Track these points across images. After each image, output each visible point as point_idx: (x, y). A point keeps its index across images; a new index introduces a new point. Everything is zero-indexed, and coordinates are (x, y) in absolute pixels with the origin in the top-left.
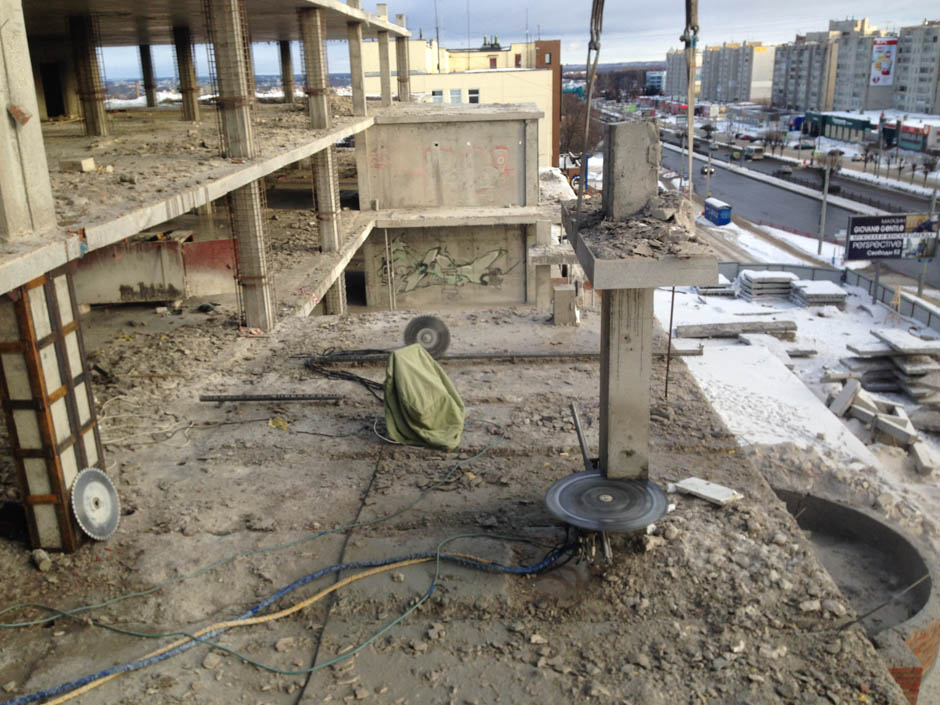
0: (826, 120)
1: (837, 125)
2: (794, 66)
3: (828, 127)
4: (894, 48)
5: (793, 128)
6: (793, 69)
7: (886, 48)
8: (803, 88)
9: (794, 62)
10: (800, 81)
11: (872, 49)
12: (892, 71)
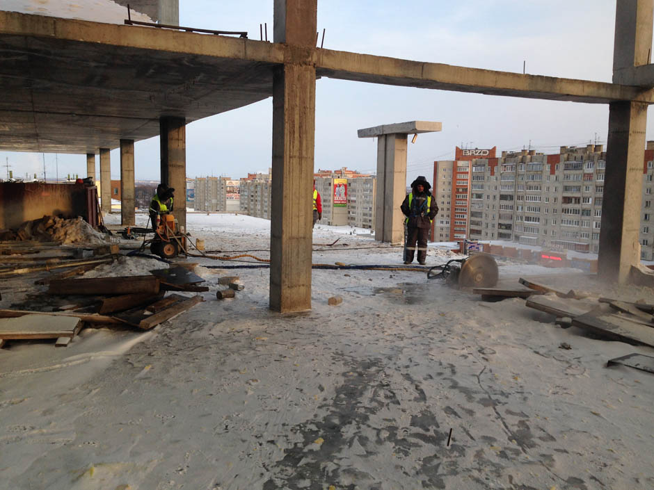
2: (252, 194)
6: (252, 196)
8: (259, 207)
9: (252, 192)
10: (257, 203)
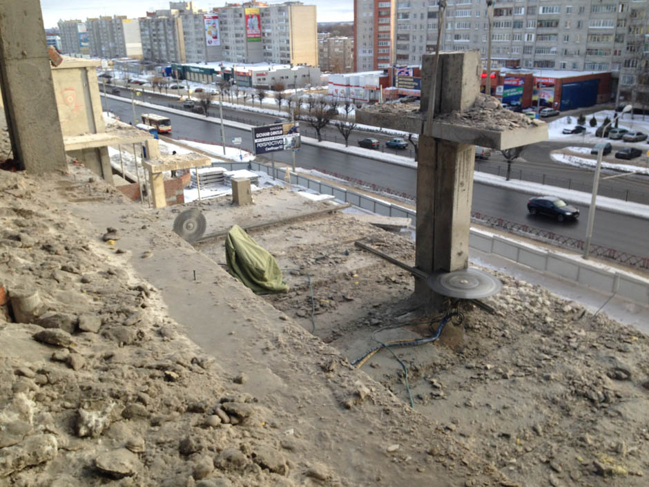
0: (185, 69)
1: (194, 72)
3: (188, 74)
4: (217, 21)
5: (165, 74)
6: (154, 35)
7: (212, 21)
8: (163, 48)
10: (161, 43)
11: (204, 21)
12: (218, 36)
